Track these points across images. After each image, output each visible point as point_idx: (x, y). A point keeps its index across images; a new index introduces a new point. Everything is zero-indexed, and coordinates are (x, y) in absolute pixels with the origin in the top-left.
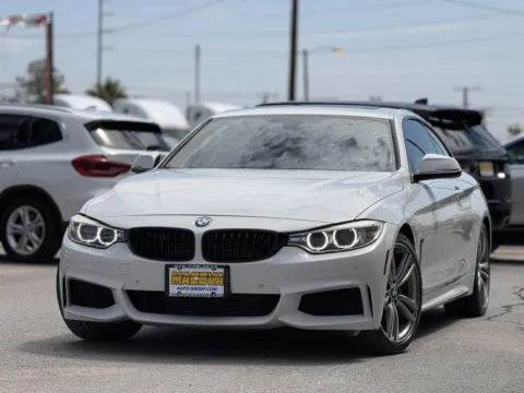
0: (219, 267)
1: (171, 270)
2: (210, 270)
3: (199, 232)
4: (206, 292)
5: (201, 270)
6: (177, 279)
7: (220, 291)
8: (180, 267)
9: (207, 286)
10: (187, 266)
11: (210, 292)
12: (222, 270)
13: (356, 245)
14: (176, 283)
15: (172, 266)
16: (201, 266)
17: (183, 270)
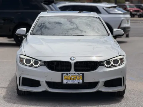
0: (81, 74)
1: (64, 75)
2: (77, 75)
3: (73, 62)
4: (76, 82)
5: (74, 75)
6: (66, 78)
7: (81, 81)
8: (67, 74)
9: (76, 80)
10: (70, 74)
11: (78, 82)
12: (82, 75)
13: (119, 64)
14: (65, 79)
15: (65, 74)
16: (74, 73)
17: (68, 75)
